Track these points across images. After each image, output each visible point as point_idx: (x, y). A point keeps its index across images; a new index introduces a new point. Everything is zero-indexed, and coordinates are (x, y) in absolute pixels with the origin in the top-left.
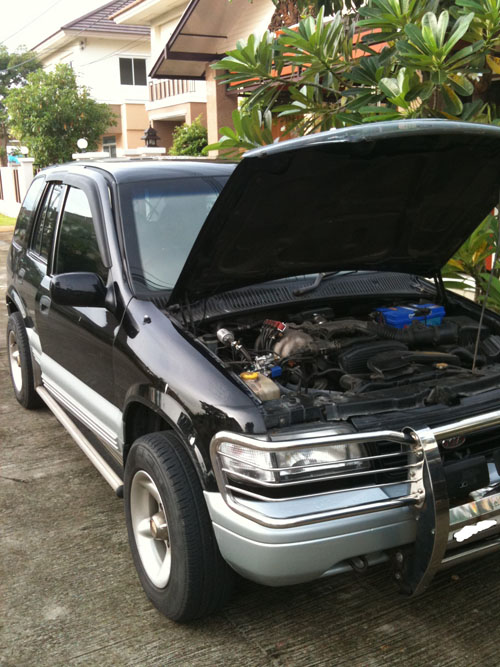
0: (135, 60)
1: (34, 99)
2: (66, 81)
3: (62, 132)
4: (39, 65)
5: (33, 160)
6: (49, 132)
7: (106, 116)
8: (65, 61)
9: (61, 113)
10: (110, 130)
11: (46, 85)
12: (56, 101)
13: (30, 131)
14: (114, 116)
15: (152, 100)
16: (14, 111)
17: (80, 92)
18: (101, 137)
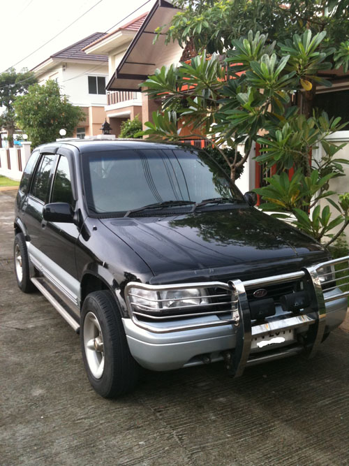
0: (98, 78)
1: (32, 103)
2: (53, 91)
3: (50, 125)
4: (35, 81)
5: (30, 143)
6: (41, 124)
7: (79, 115)
8: (53, 78)
9: (49, 112)
10: (81, 124)
11: (40, 94)
12: (46, 105)
13: (29, 124)
14: (84, 114)
15: (109, 104)
16: (19, 111)
17: (62, 99)
18: (76, 128)
